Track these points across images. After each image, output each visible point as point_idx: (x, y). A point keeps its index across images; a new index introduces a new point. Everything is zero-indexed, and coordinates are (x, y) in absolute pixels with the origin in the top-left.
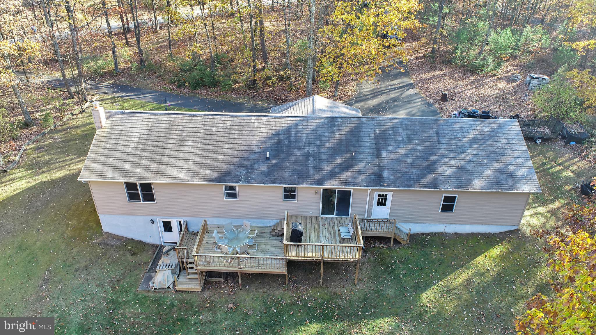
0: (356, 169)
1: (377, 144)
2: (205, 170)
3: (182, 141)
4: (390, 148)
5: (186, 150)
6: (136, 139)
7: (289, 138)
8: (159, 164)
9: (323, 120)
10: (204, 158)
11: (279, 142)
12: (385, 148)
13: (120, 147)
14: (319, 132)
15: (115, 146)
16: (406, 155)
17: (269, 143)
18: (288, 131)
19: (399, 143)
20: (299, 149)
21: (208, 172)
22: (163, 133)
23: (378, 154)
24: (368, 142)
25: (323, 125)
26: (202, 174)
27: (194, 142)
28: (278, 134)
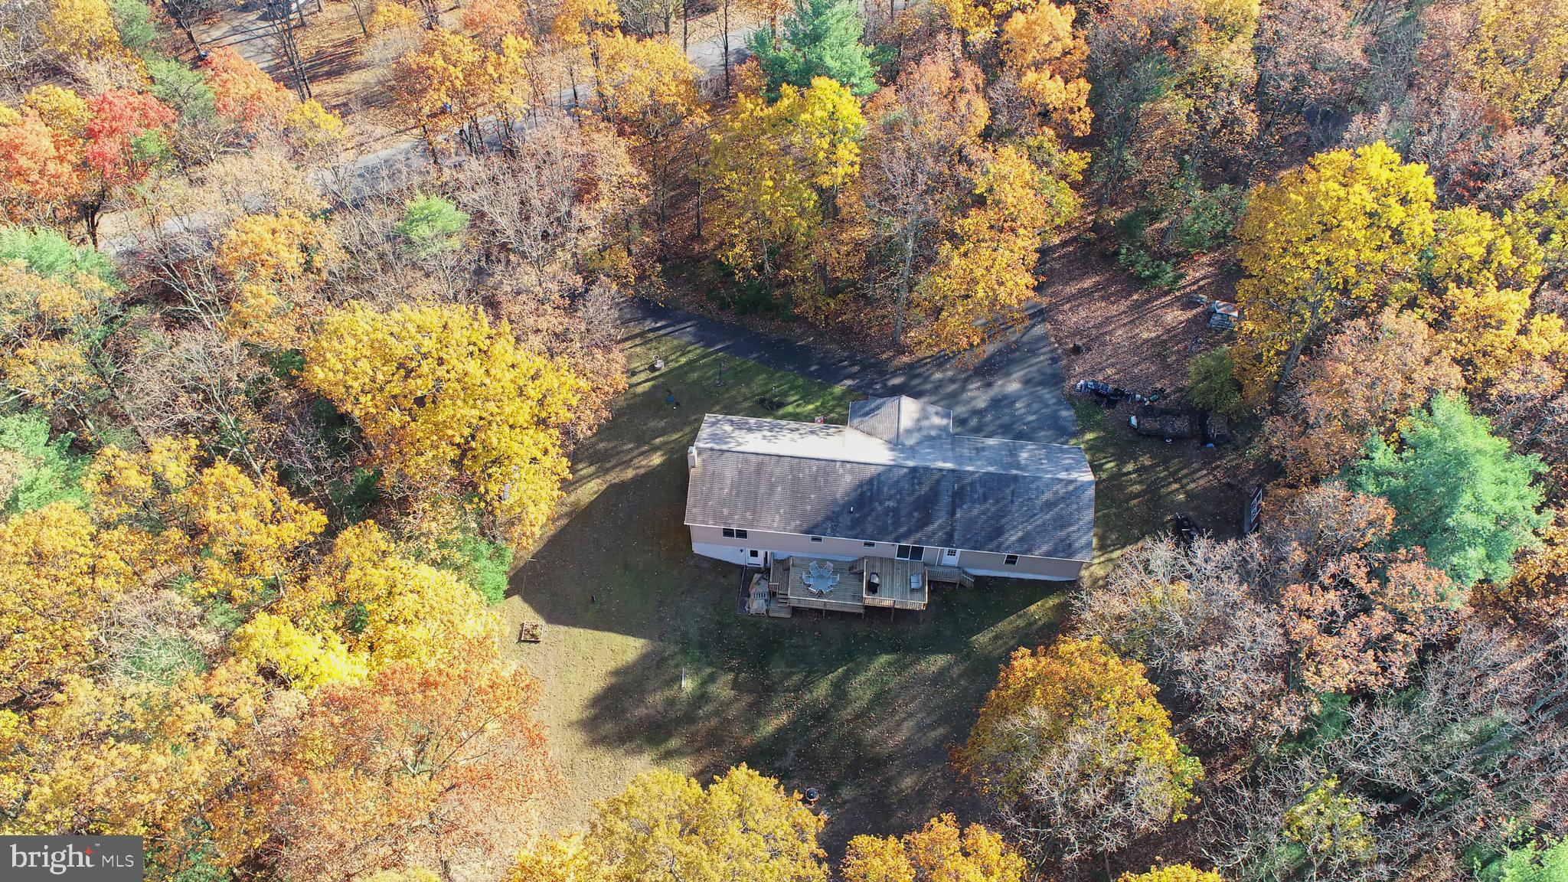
0: (931, 528)
1: (953, 501)
2: (795, 520)
3: (772, 487)
4: (965, 507)
5: (777, 498)
6: (729, 482)
7: (871, 490)
8: (754, 513)
9: (905, 470)
10: (794, 507)
11: (862, 494)
12: (960, 506)
13: (716, 491)
14: (901, 484)
15: (711, 489)
16: (978, 517)
17: (853, 495)
18: (871, 481)
19: (974, 502)
20: (881, 503)
21: (798, 522)
22: (753, 477)
23: (953, 513)
24: (945, 499)
25: (905, 475)
26: (793, 524)
27: (783, 489)
28: (861, 486)
